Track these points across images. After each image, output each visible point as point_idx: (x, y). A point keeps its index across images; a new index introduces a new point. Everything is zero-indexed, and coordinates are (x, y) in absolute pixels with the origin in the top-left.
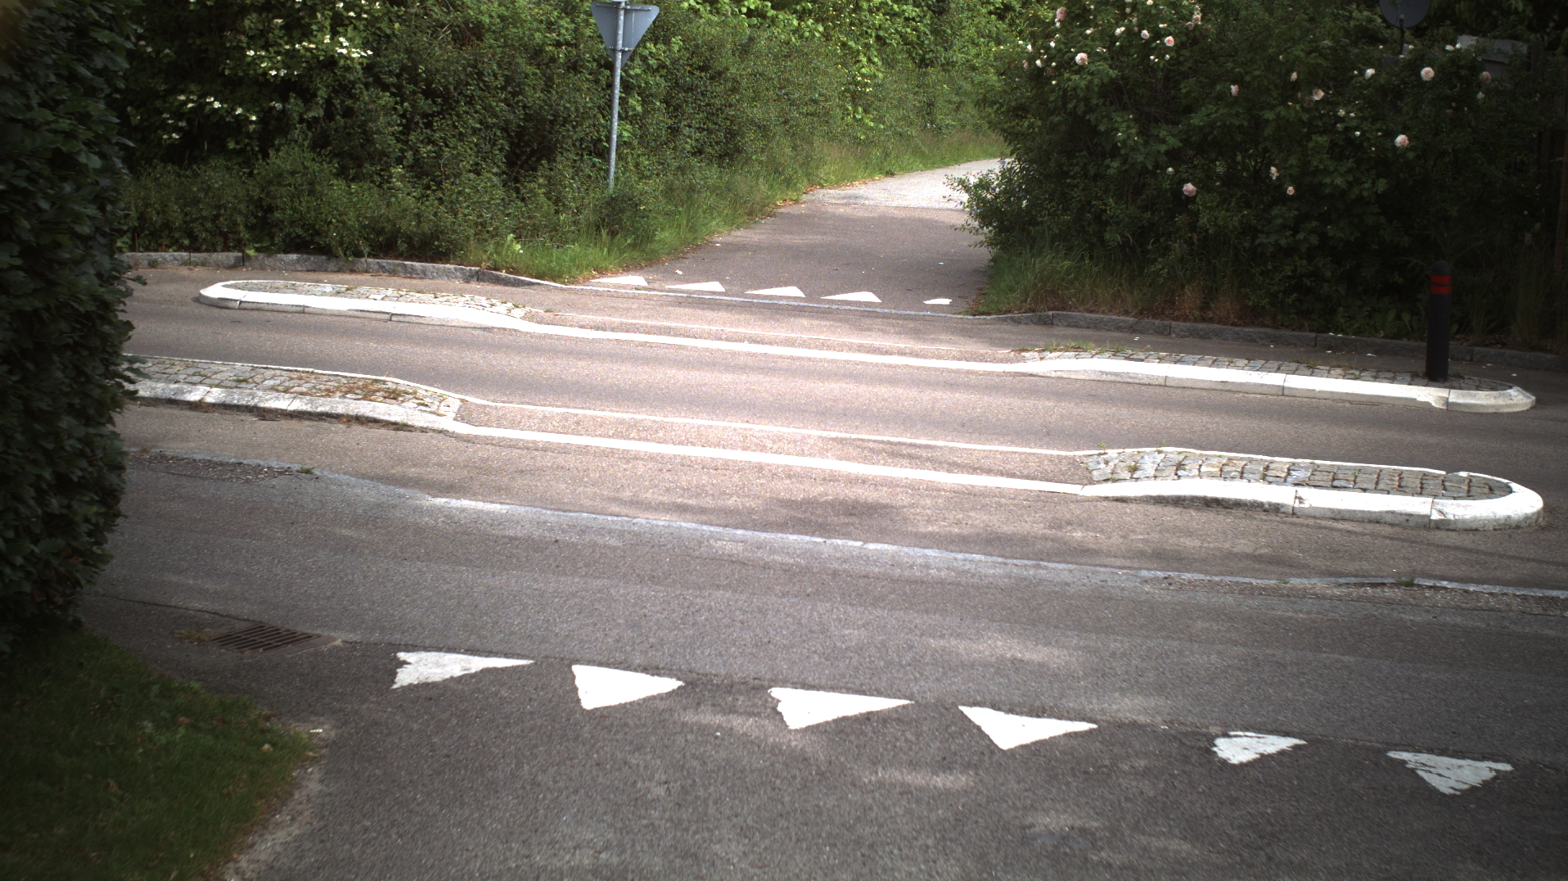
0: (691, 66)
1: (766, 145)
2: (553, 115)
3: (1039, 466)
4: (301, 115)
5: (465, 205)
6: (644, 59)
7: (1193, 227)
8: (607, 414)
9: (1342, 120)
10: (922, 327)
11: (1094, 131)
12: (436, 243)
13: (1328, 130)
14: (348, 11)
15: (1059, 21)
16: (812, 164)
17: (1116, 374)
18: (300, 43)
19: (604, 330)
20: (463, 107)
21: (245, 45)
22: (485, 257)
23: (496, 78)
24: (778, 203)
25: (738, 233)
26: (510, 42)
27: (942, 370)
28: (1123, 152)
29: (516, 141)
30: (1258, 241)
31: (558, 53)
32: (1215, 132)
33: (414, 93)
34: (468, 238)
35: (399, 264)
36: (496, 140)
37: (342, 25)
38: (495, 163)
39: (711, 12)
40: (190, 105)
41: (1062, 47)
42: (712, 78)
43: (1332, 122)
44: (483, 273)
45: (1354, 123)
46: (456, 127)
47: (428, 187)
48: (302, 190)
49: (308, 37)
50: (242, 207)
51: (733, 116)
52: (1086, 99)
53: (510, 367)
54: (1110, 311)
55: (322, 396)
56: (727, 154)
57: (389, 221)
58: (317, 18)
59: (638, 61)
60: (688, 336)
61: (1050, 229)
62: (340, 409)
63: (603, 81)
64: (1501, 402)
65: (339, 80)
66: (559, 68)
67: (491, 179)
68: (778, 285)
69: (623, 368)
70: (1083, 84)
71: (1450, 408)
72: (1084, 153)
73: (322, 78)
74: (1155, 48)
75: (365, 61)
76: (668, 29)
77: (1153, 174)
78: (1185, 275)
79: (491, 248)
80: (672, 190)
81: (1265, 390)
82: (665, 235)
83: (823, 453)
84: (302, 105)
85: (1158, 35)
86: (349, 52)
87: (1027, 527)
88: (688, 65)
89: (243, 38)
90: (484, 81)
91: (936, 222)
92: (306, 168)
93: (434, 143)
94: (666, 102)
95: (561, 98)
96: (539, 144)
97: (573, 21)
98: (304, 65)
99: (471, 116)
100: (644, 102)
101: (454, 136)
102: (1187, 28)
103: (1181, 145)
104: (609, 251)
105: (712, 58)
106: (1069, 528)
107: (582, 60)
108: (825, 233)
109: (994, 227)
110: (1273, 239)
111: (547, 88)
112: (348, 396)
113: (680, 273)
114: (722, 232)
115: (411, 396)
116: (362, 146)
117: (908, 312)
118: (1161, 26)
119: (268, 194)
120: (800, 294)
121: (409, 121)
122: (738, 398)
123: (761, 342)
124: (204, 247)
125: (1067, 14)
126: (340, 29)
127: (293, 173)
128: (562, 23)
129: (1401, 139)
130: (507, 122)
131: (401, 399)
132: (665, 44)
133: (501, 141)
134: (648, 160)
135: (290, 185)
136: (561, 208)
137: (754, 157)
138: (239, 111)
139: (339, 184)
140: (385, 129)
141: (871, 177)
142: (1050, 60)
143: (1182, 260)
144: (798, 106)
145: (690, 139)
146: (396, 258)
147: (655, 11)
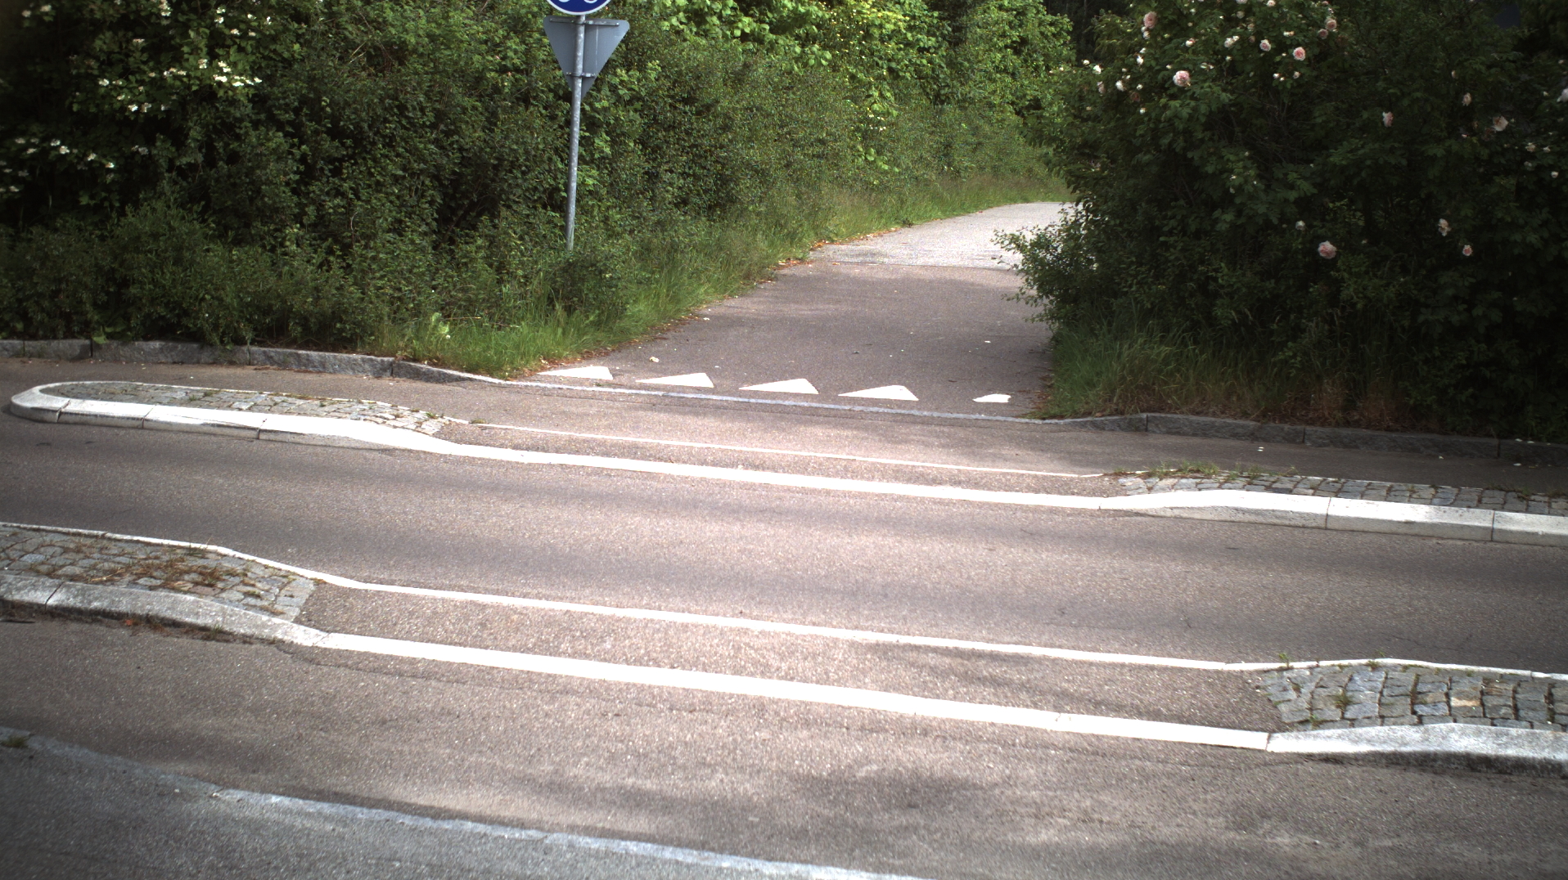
0: (672, 97)
1: (765, 193)
2: (496, 158)
3: (1194, 696)
4: (171, 161)
5: (378, 275)
6: (613, 89)
7: (1334, 299)
9: (1531, 156)
11: (1196, 173)
12: (338, 325)
13: (1514, 169)
14: (231, 28)
15: (1148, 29)
16: (820, 215)
18: (168, 69)
19: (545, 450)
20: (380, 150)
21: (96, 72)
22: (401, 344)
23: (424, 113)
24: (780, 263)
25: (731, 302)
26: (441, 67)
28: (1238, 201)
29: (451, 191)
30: (1421, 319)
31: (503, 82)
32: (1364, 174)
33: (316, 132)
34: (380, 318)
35: (291, 354)
36: (424, 191)
37: (223, 46)
38: (423, 220)
39: (697, 34)
40: (31, 151)
41: (1153, 63)
42: (699, 113)
43: (1518, 158)
44: (399, 366)
45: (1550, 161)
46: (371, 175)
47: (330, 252)
48: (166, 258)
49: (180, 63)
50: (88, 280)
51: (725, 158)
52: (1188, 133)
53: (403, 516)
54: (1223, 413)
55: (102, 582)
56: (717, 205)
57: (278, 297)
58: (189, 37)
59: (606, 91)
60: (660, 459)
61: (1138, 302)
62: (124, 606)
63: (561, 117)
65: (220, 118)
66: (505, 100)
67: (418, 236)
68: (783, 378)
69: (565, 516)
70: (1185, 112)
72: (1182, 202)
73: (200, 115)
74: (1279, 63)
75: (252, 91)
76: (643, 53)
77: (1279, 230)
78: (1323, 364)
79: (410, 331)
80: (649, 250)
81: (1466, 534)
82: (641, 309)
83: (857, 678)
84: (174, 149)
85: (1282, 46)
86: (229, 82)
88: (668, 96)
89: (93, 63)
90: (407, 118)
91: (972, 284)
92: (172, 229)
93: (343, 195)
94: (643, 142)
95: (506, 138)
96: (480, 195)
97: (523, 42)
98: (174, 97)
99: (391, 160)
100: (613, 143)
101: (369, 186)
102: (1319, 38)
103: (1315, 191)
104: (564, 333)
105: (699, 88)
106: (1267, 825)
107: (534, 89)
108: (838, 302)
109: (1057, 297)
110: (1441, 315)
111: (490, 126)
112: (141, 581)
113: (656, 360)
114: (710, 302)
115: (237, 580)
116: (250, 199)
117: (955, 415)
118: (1286, 34)
119: (122, 264)
120: (813, 391)
121: (310, 167)
122: (728, 567)
124: (41, 333)
125: (1158, 20)
126: (220, 52)
127: (155, 236)
128: (509, 43)
130: (438, 167)
131: (220, 585)
132: (640, 71)
133: (431, 192)
134: (620, 212)
135: (150, 251)
136: (506, 277)
137: (751, 208)
138: (92, 157)
139: (218, 248)
140: (278, 175)
141: (886, 226)
142: (1134, 81)
143: (1319, 344)
144: (803, 147)
145: (672, 185)
146: (288, 346)
147: (624, 27)
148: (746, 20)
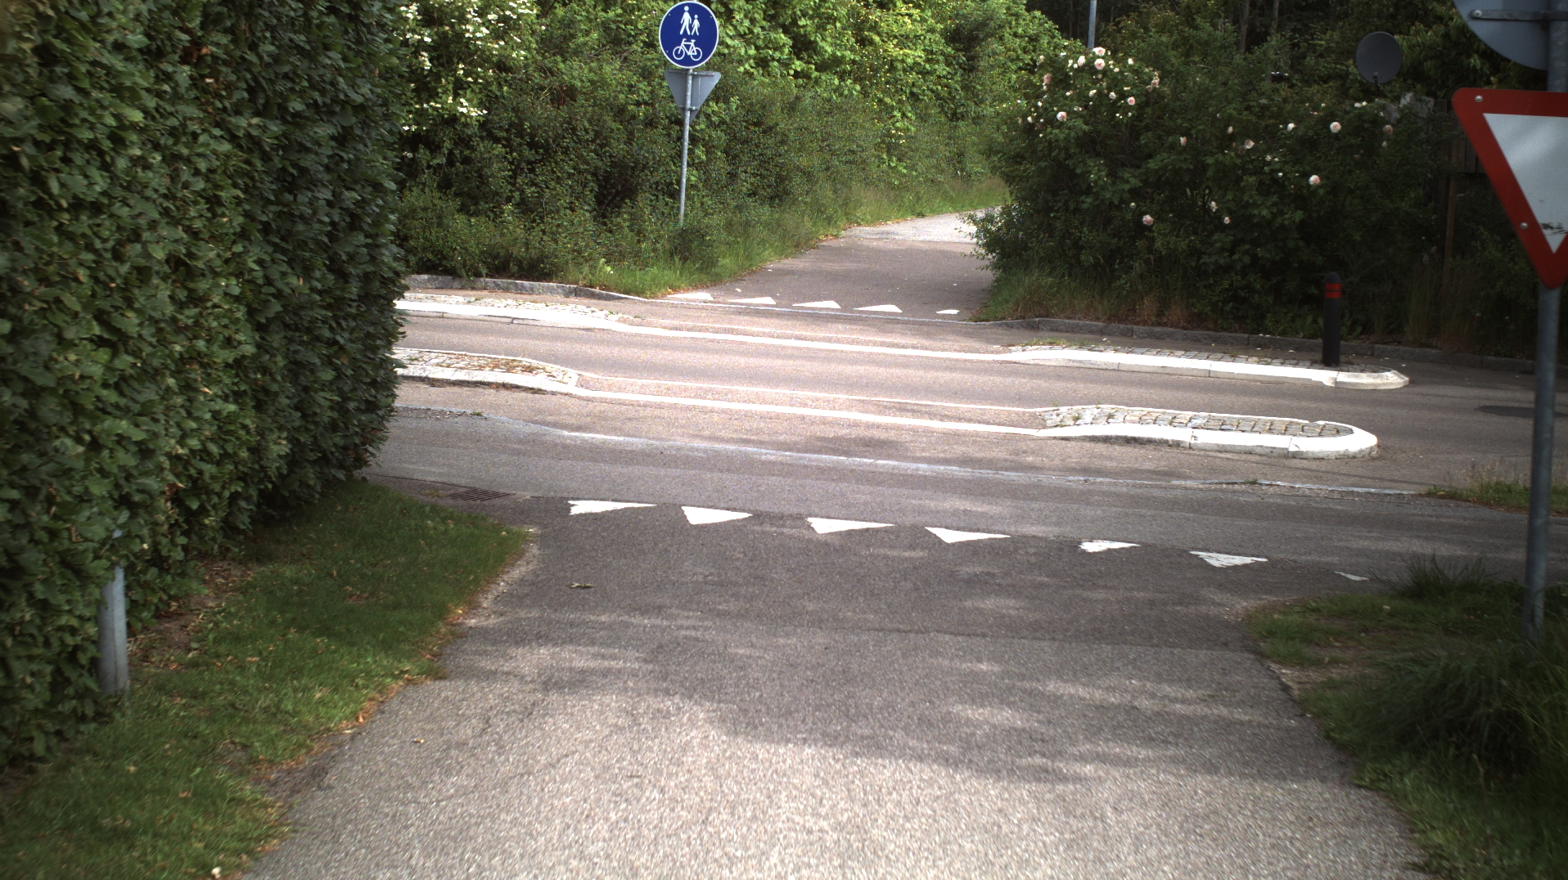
0: (746, 122)
1: (811, 189)
2: (634, 163)
4: (428, 162)
5: (563, 235)
6: (708, 116)
8: (688, 384)
9: (1269, 164)
10: (932, 330)
11: (1073, 175)
12: (541, 266)
13: (1258, 172)
14: (468, 77)
15: (1046, 84)
16: (851, 205)
17: (1080, 362)
18: (428, 103)
19: (681, 330)
20: (560, 156)
22: (581, 277)
23: (587, 133)
24: (821, 238)
25: (786, 261)
26: (598, 102)
27: (945, 360)
28: (1095, 190)
29: (604, 183)
30: (1202, 261)
31: (638, 112)
32: (1167, 174)
33: (521, 145)
34: (567, 262)
35: (511, 283)
36: (587, 183)
37: (462, 88)
38: (586, 202)
39: (763, 75)
41: (1048, 106)
42: (764, 132)
43: (1261, 165)
44: (580, 290)
45: (1277, 167)
46: (554, 172)
47: (533, 221)
48: (432, 223)
49: (434, 98)
51: (783, 163)
52: (1067, 149)
54: (1084, 318)
55: (476, 370)
56: (777, 196)
57: (503, 247)
58: (441, 83)
59: (702, 118)
60: (748, 336)
61: (1038, 253)
62: (491, 379)
63: (674, 134)
64: (1378, 381)
65: (459, 134)
66: (639, 124)
67: (584, 215)
68: (819, 300)
70: (1062, 136)
71: (1338, 385)
72: (1066, 191)
73: (445, 133)
74: (1120, 107)
75: (482, 119)
76: (728, 91)
77: (1118, 208)
78: (1144, 288)
79: (586, 269)
80: (731, 224)
81: (1195, 373)
82: (726, 262)
83: (849, 409)
84: (430, 154)
85: (1123, 96)
86: (468, 111)
87: (994, 454)
88: (744, 121)
90: (577, 135)
91: (953, 252)
92: (434, 205)
93: (537, 185)
94: (725, 152)
95: (641, 148)
96: (623, 186)
97: (649, 85)
98: (431, 122)
99: (567, 163)
100: (707, 153)
101: (553, 180)
102: (1147, 91)
103: (1141, 184)
104: (681, 273)
105: (764, 115)
106: (1024, 455)
107: (657, 117)
108: (860, 262)
109: (998, 253)
110: (1213, 259)
111: (629, 141)
112: (495, 370)
113: (739, 290)
114: (773, 261)
115: (542, 371)
116: (478, 187)
117: (923, 320)
118: (1125, 88)
119: (404, 226)
120: (837, 306)
121: (518, 167)
123: (805, 339)
125: (1052, 79)
126: (461, 92)
127: (425, 209)
128: (641, 86)
129: (1314, 179)
130: (596, 168)
131: (534, 372)
132: (725, 103)
133: (591, 184)
134: (711, 199)
135: (422, 219)
136: (642, 238)
137: (800, 199)
139: (461, 219)
140: (498, 172)
141: (904, 218)
142: (1039, 117)
143: (1141, 276)
144: (838, 155)
145: (745, 183)
146: (509, 278)
147: (717, 77)
148: (798, 63)
